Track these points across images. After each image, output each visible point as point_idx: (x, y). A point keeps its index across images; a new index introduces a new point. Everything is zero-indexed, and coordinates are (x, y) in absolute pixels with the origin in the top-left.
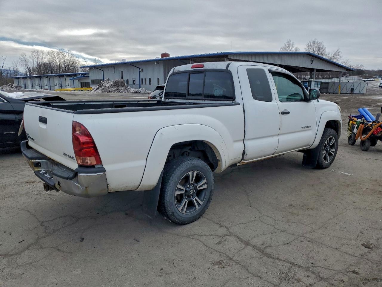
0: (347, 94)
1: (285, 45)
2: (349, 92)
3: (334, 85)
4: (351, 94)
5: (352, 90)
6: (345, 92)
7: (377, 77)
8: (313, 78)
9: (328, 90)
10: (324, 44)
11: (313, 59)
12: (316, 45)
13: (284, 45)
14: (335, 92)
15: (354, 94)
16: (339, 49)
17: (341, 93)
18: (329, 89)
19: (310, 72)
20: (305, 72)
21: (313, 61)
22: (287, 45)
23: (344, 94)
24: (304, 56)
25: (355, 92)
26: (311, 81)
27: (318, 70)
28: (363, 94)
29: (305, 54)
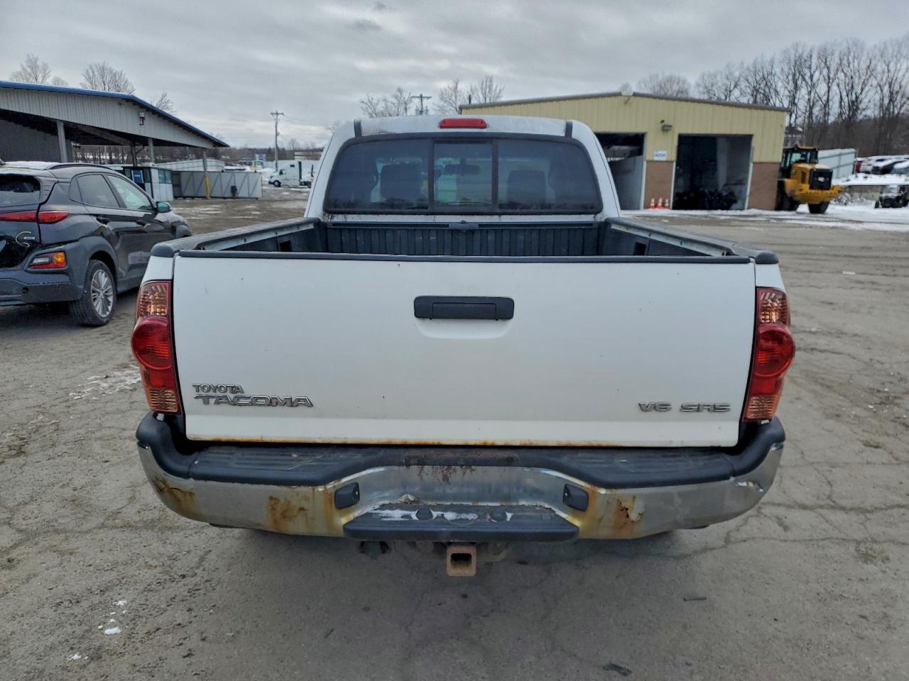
0: (225, 198)
1: (23, 69)
2: (228, 194)
3: (192, 179)
4: (232, 198)
5: (234, 189)
6: (220, 195)
7: (253, 164)
8: (149, 161)
9: (180, 191)
10: (126, 76)
11: (142, 115)
12: (108, 78)
13: (19, 69)
14: (199, 195)
15: (238, 198)
16: (166, 94)
17: (212, 197)
18: (183, 187)
19: (132, 146)
20: (118, 144)
21: (143, 119)
22: (29, 70)
23: (218, 200)
24: (121, 104)
25: (240, 195)
26: (149, 168)
27: (158, 143)
28: (257, 199)
29: (123, 99)
